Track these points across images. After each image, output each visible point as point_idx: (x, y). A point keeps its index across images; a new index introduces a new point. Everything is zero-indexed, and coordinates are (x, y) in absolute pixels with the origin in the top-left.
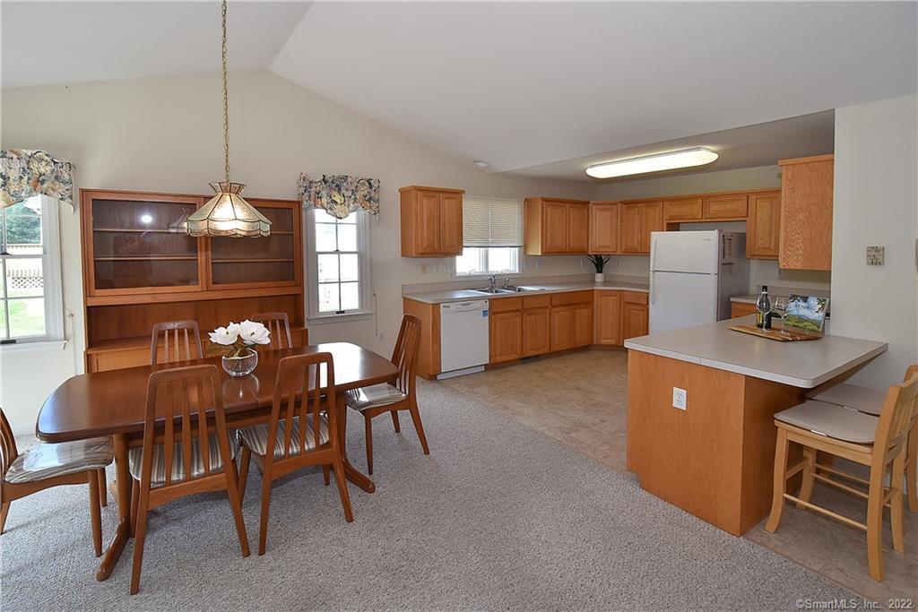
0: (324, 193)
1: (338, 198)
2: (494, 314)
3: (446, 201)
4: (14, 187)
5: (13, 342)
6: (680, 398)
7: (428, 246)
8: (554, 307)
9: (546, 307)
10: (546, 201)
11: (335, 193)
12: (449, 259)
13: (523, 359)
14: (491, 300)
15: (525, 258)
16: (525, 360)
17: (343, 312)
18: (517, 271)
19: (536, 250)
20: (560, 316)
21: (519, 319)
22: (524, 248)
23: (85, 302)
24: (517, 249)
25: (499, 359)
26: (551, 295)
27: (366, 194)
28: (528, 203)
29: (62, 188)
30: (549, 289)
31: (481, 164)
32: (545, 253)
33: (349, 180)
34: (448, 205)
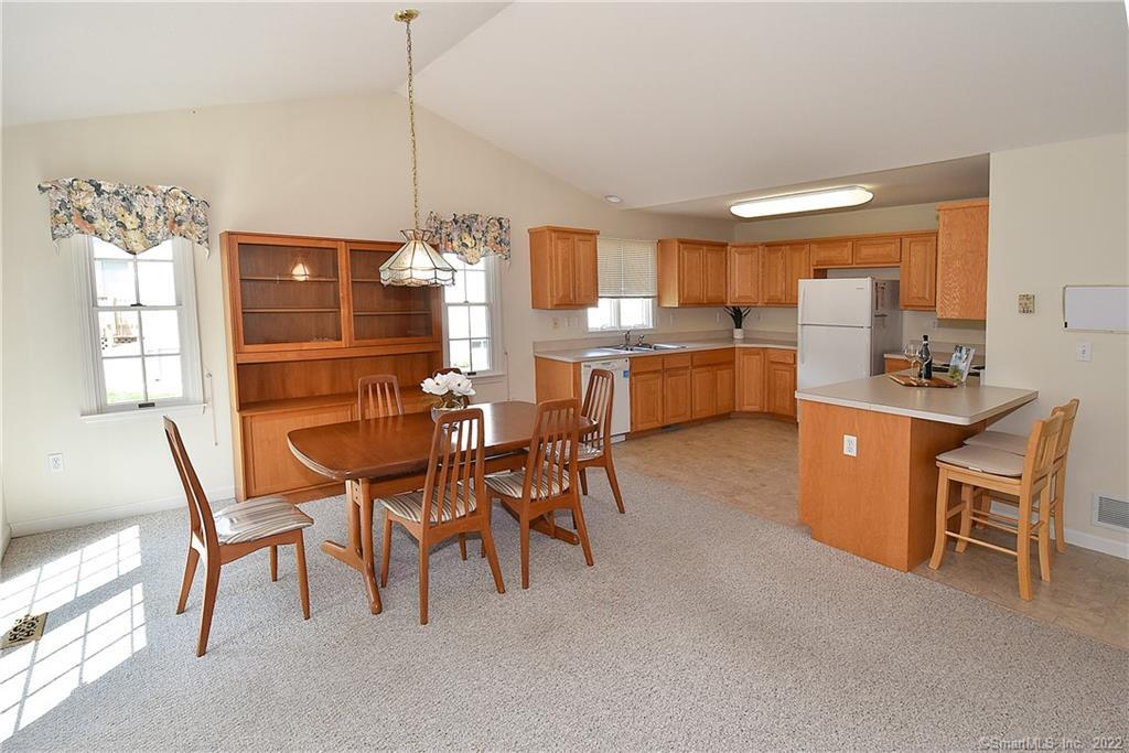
0: (455, 235)
1: (469, 241)
2: (635, 374)
3: (581, 244)
4: (149, 229)
5: (153, 405)
6: (850, 445)
7: (563, 297)
8: (694, 367)
9: (687, 367)
10: (682, 243)
11: (466, 235)
12: (581, 311)
13: (663, 428)
14: (632, 359)
15: (660, 309)
16: (666, 429)
17: (475, 373)
18: (651, 327)
19: (672, 301)
20: (701, 377)
21: (660, 381)
22: (659, 298)
23: (235, 358)
24: (650, 300)
25: (640, 427)
26: (692, 354)
27: (497, 235)
28: (662, 246)
29: (199, 230)
30: (690, 347)
31: (613, 200)
32: (682, 305)
33: (480, 219)
34: (583, 249)
